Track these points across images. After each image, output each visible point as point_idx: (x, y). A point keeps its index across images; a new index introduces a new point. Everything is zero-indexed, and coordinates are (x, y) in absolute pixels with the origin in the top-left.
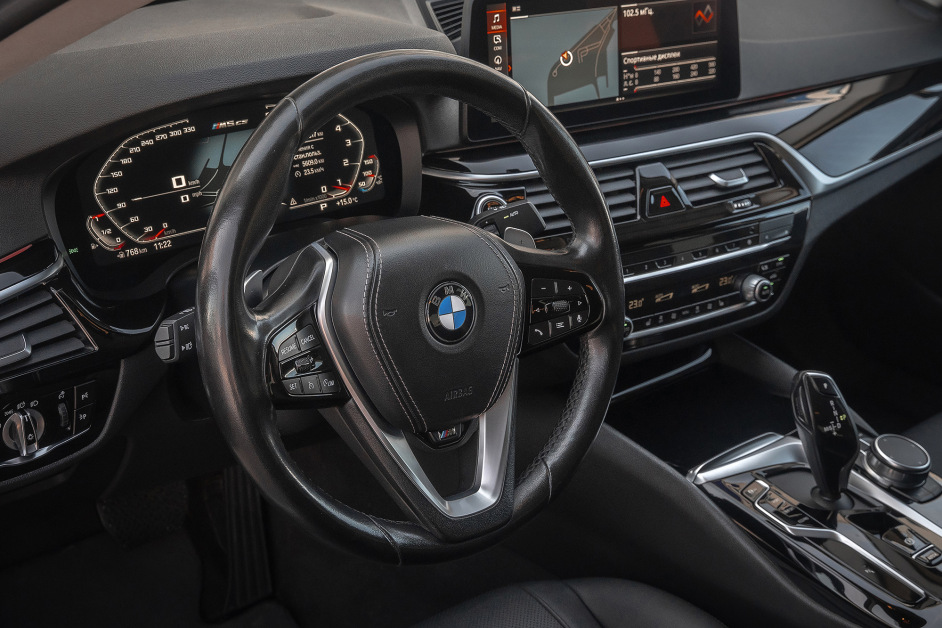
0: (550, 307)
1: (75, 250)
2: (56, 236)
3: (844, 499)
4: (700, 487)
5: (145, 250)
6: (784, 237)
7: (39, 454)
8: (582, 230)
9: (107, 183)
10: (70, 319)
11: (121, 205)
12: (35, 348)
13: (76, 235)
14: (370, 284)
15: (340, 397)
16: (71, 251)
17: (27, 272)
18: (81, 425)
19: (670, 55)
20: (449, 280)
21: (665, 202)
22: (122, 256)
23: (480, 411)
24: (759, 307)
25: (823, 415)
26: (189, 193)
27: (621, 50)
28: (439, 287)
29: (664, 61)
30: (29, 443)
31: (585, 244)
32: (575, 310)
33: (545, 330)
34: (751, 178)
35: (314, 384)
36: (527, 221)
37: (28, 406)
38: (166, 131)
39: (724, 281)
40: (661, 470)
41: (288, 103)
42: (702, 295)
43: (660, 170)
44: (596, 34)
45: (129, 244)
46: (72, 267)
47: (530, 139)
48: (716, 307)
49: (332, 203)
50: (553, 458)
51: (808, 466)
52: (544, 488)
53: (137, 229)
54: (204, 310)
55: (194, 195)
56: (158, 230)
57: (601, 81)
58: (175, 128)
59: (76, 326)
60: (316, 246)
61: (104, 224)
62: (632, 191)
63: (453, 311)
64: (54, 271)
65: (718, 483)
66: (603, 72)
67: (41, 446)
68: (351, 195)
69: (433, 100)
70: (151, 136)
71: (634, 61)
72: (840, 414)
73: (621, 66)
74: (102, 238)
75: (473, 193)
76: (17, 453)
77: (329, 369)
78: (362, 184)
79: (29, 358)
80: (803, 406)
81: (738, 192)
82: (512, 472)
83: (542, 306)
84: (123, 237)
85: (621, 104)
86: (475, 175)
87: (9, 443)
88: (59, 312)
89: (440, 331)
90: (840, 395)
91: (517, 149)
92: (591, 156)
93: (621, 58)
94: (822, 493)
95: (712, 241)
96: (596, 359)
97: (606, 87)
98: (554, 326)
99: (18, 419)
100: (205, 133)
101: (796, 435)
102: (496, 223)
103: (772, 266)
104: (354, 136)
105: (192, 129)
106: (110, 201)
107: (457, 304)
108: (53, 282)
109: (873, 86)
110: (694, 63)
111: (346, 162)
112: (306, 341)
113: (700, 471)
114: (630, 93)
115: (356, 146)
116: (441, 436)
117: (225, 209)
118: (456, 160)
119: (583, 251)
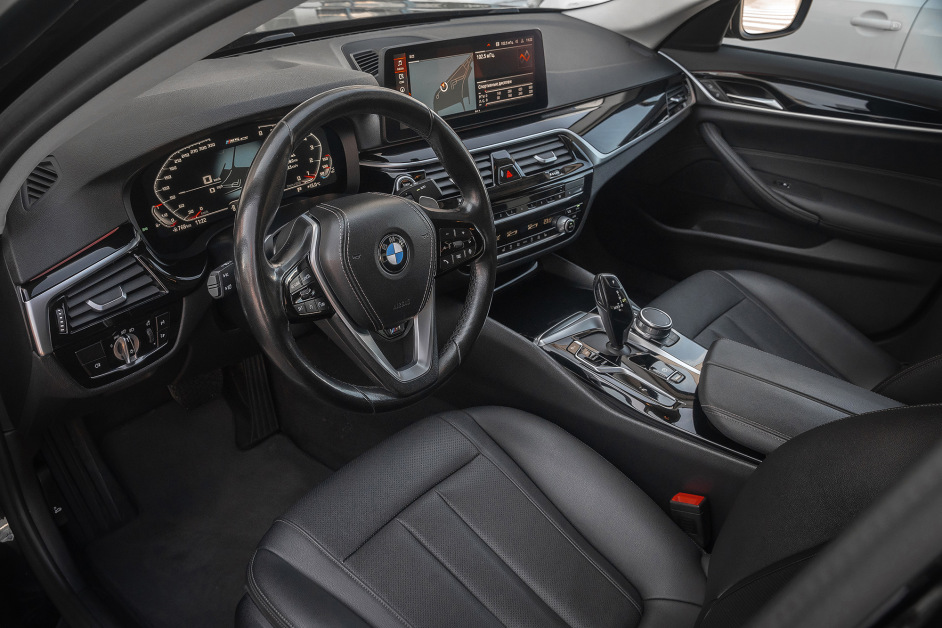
0: (452, 245)
1: (146, 229)
2: (133, 221)
3: (625, 349)
4: (541, 348)
5: (190, 225)
6: (580, 192)
7: (137, 362)
8: (467, 196)
9: (162, 184)
10: (149, 274)
11: (173, 197)
12: (128, 294)
13: (146, 219)
14: (343, 239)
15: (328, 313)
16: (144, 230)
17: (117, 246)
18: (162, 341)
19: (505, 83)
20: (390, 233)
21: (509, 175)
22: (175, 230)
23: (414, 314)
24: (567, 235)
25: (613, 299)
26: (215, 186)
27: (477, 80)
28: (386, 238)
29: (502, 86)
30: (131, 355)
31: (470, 204)
32: (467, 246)
33: (450, 260)
34: (558, 157)
35: (313, 306)
36: (431, 191)
37: (128, 332)
38: (197, 147)
39: (546, 221)
40: (519, 339)
41: (282, 125)
42: (534, 230)
43: (504, 154)
44: (461, 71)
45: (180, 222)
46: (145, 241)
47: (434, 140)
48: (542, 237)
49: (304, 187)
50: (460, 338)
51: (604, 330)
52: (456, 357)
53: (183, 212)
54: (240, 265)
55: (218, 187)
56: (197, 211)
57: (465, 100)
58: (202, 145)
59: (153, 278)
60: (304, 216)
61: (162, 210)
62: (489, 168)
63: (395, 252)
64: (135, 244)
65: (552, 344)
66: (467, 94)
67: (139, 356)
68: (316, 181)
69: (363, 117)
70: (188, 151)
71: (484, 87)
72: (622, 298)
73: (477, 91)
74: (162, 220)
75: (393, 175)
76: (124, 362)
77: (320, 295)
78: (322, 174)
79: (125, 301)
80: (601, 295)
81: (551, 166)
82: (436, 350)
83: (447, 246)
84: (176, 218)
85: (478, 114)
86: (392, 164)
87: (118, 355)
88: (141, 270)
89: (387, 265)
90: (621, 287)
91: (423, 145)
92: (469, 146)
93: (476, 85)
94: (612, 346)
95: (529, 200)
96: (481, 277)
97: (468, 104)
98: (455, 257)
99: (123, 341)
100: (221, 147)
101: (596, 312)
102: (413, 195)
103: (573, 210)
104: (315, 143)
105: (213, 145)
106: (165, 195)
107: (398, 248)
108: (135, 251)
109: (618, 99)
110: (520, 87)
111: (311, 160)
112: (305, 278)
113: (542, 338)
114: (483, 107)
115: (317, 149)
116: (392, 331)
117: (248, 197)
118: (379, 155)
119: (469, 208)
